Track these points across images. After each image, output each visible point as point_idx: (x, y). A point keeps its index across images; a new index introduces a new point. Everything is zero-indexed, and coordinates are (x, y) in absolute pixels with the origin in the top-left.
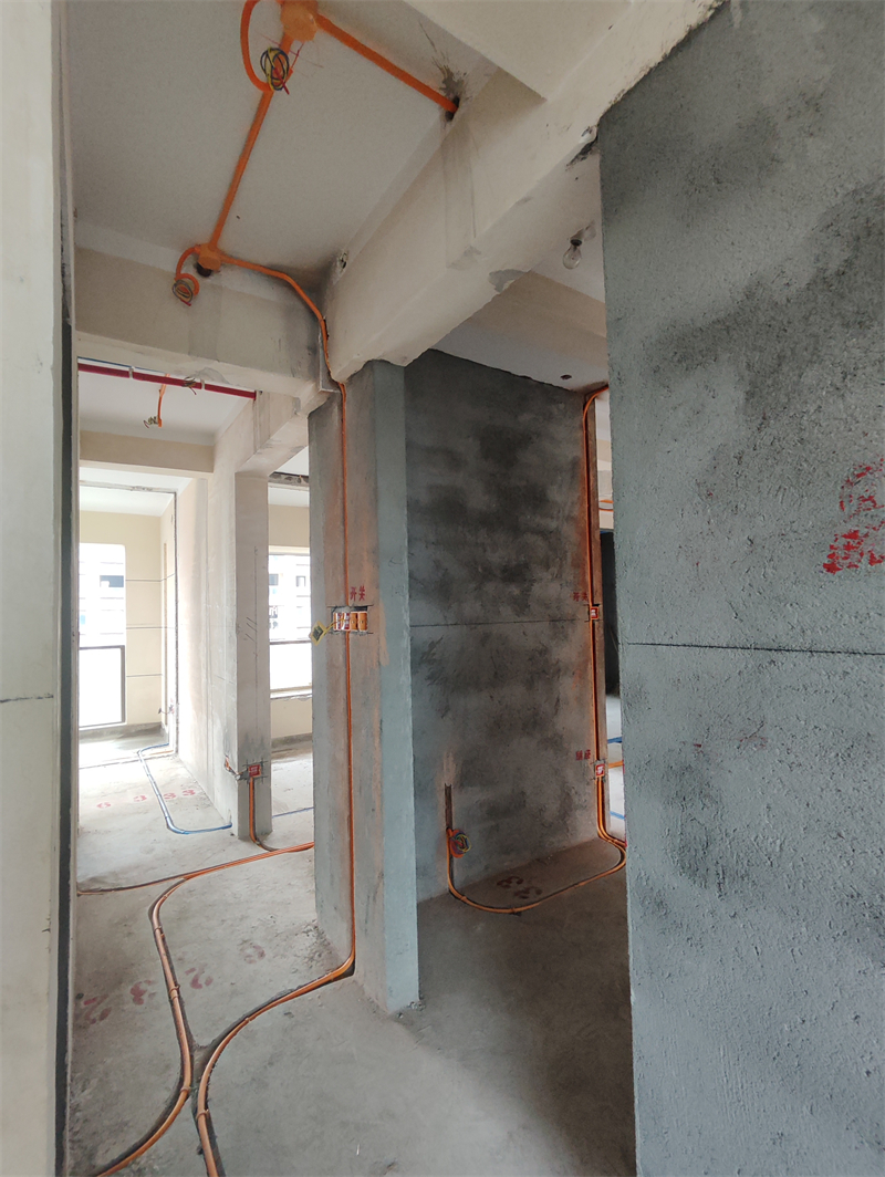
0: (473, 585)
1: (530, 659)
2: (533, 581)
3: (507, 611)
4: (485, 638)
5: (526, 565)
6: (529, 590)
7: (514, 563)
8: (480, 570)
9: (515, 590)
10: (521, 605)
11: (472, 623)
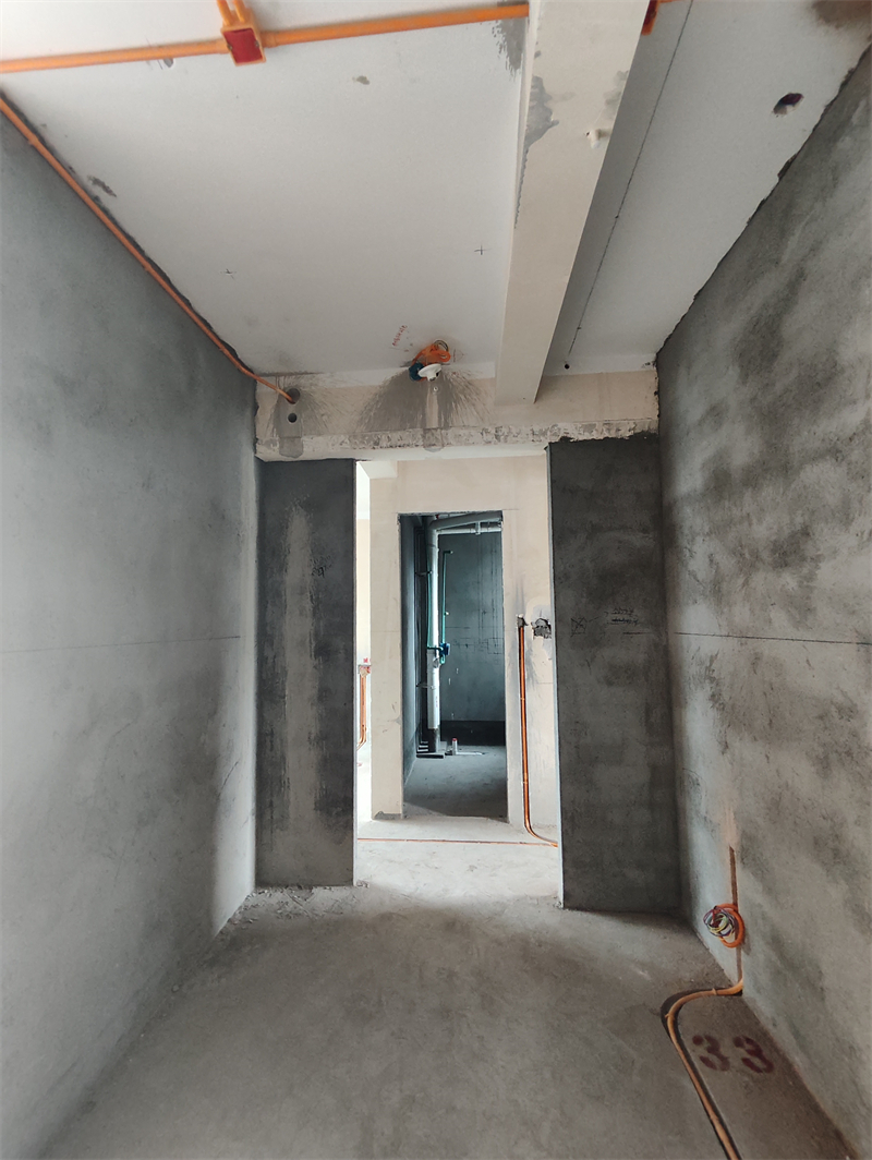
0: (741, 581)
1: (821, 718)
2: (817, 559)
3: (779, 618)
4: (756, 660)
5: (806, 532)
6: (811, 577)
7: (787, 532)
8: (747, 556)
9: (789, 580)
10: (801, 608)
11: (743, 637)
